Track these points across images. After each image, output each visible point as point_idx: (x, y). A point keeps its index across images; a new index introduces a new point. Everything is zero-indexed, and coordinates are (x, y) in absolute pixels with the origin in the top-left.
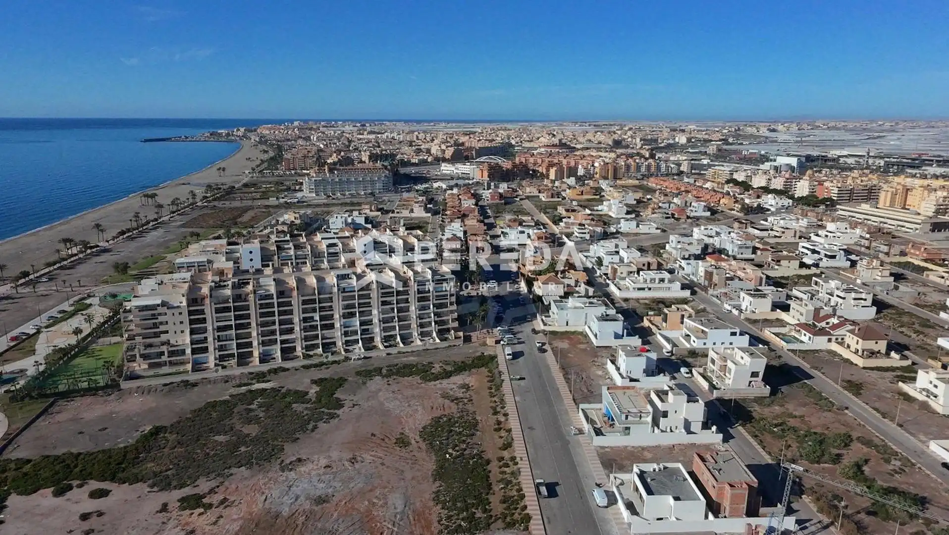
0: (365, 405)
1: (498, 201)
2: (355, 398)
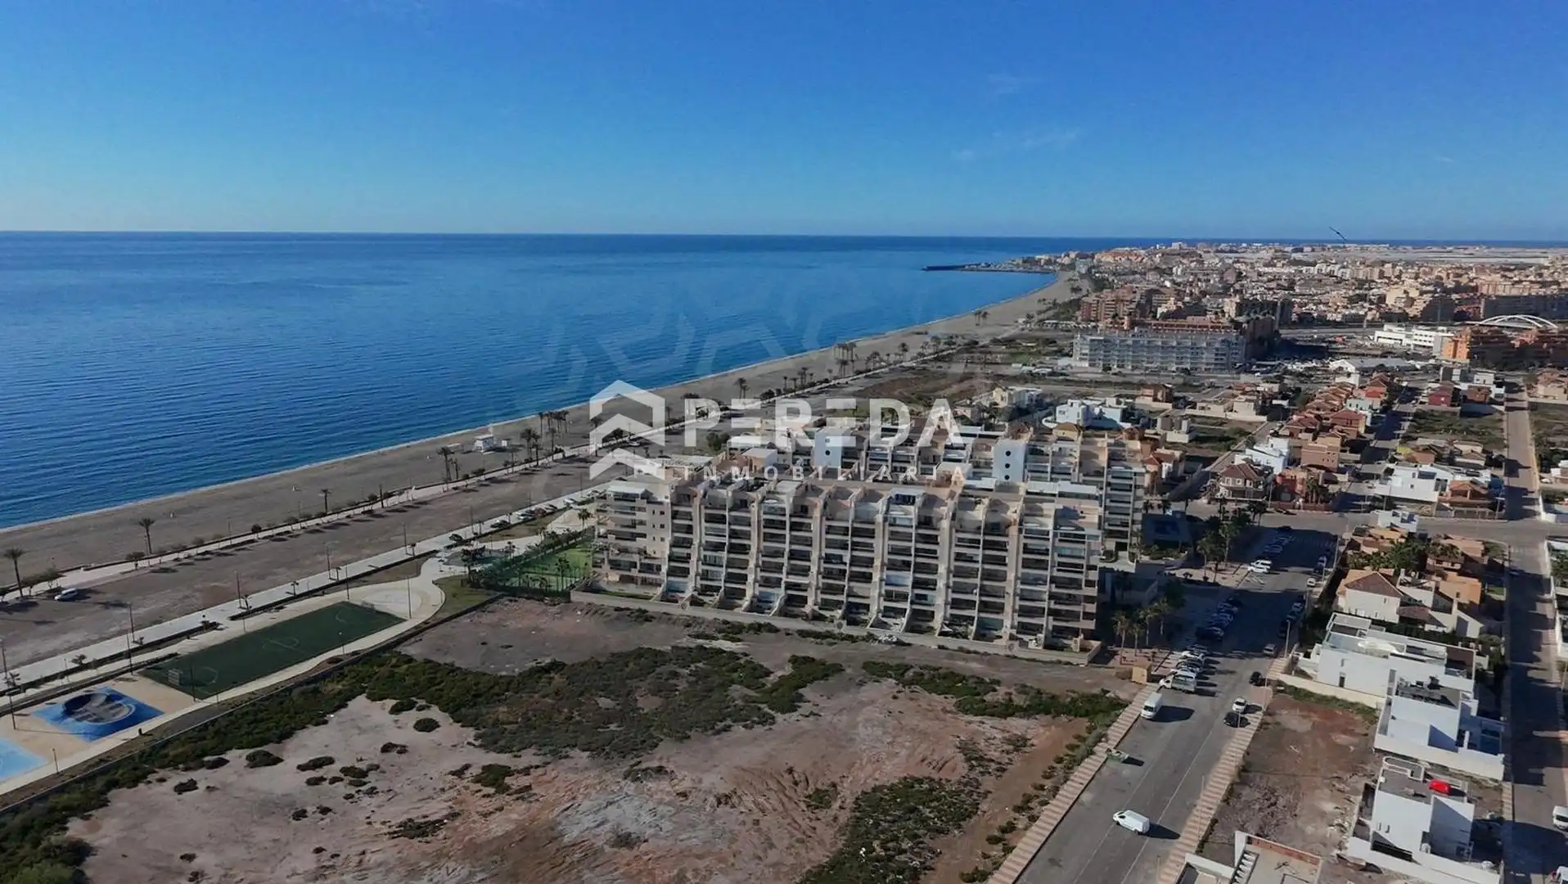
0: (827, 717)
1: (1444, 407)
2: (823, 702)
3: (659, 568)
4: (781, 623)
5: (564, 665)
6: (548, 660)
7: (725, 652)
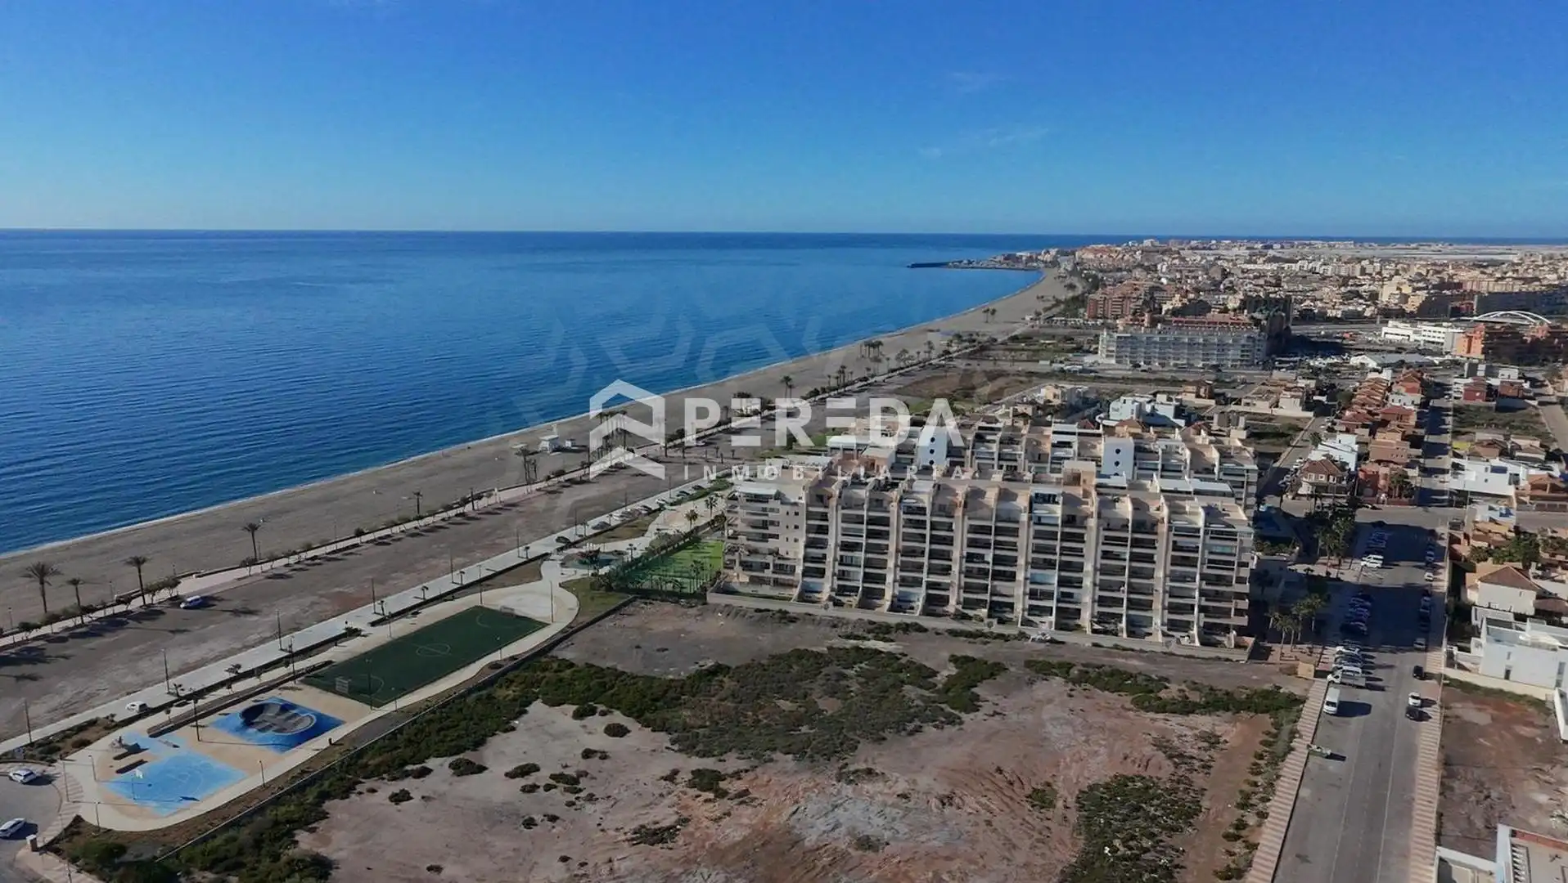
0: (1013, 718)
1: (1480, 402)
2: (1003, 702)
3: (793, 569)
4: (929, 623)
5: (729, 668)
6: (710, 663)
7: (881, 652)
